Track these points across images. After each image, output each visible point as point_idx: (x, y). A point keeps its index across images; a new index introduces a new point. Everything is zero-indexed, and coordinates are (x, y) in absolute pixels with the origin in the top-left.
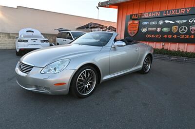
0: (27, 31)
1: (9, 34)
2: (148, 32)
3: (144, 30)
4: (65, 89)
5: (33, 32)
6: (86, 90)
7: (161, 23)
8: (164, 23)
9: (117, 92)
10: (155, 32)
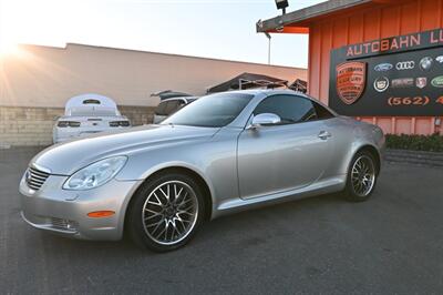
0: (85, 102)
1: (45, 109)
2: (391, 91)
3: (381, 86)
4: (113, 227)
5: (98, 102)
6: (171, 233)
7: (426, 63)
8: (435, 63)
9: (255, 241)
10: (412, 91)
